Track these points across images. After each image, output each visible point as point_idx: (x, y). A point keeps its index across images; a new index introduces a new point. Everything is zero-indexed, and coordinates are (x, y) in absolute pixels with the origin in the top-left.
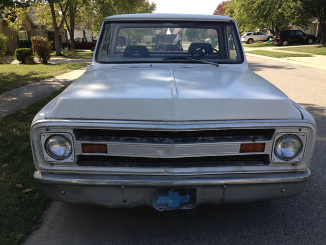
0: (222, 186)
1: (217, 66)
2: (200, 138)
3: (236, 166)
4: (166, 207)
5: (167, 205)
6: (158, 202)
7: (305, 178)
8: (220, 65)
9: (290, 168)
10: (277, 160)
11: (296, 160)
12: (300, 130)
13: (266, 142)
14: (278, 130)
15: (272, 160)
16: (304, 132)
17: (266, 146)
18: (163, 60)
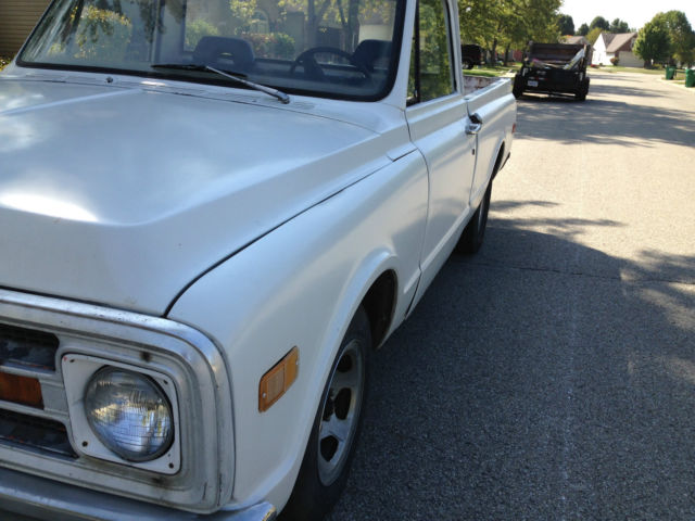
1: (286, 102)
8: (294, 98)
9: (144, 490)
10: (97, 449)
11: (160, 466)
12: (146, 357)
13: (42, 376)
14: (68, 344)
15: (77, 446)
16: (160, 369)
17: (44, 392)
18: (151, 70)
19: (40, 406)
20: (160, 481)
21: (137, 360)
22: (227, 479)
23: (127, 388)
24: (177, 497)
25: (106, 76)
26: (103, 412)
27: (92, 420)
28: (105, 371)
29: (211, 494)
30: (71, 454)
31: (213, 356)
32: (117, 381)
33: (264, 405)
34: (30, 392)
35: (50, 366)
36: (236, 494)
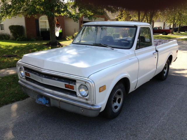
0: (58, 100)
1: (113, 50)
2: (53, 78)
3: (64, 93)
4: (41, 103)
5: (41, 102)
6: (39, 100)
7: (91, 108)
8: (115, 49)
9: (85, 101)
10: (80, 95)
11: (87, 98)
12: (85, 83)
13: (74, 85)
14: (77, 81)
15: (77, 95)
16: (87, 85)
17: (74, 87)
18: (93, 44)
19: (73, 89)
20: (87, 100)
21: (84, 83)
22: (95, 100)
23: (84, 88)
24: (89, 102)
25: (86, 46)
26: (80, 90)
27: (79, 91)
28: (82, 85)
29: (93, 101)
30: (77, 96)
31: (93, 84)
32: (82, 86)
33: (100, 91)
34: (72, 88)
35: (75, 84)
36: (96, 103)
